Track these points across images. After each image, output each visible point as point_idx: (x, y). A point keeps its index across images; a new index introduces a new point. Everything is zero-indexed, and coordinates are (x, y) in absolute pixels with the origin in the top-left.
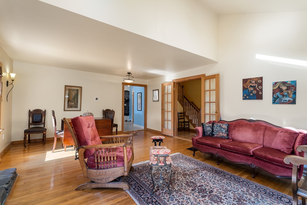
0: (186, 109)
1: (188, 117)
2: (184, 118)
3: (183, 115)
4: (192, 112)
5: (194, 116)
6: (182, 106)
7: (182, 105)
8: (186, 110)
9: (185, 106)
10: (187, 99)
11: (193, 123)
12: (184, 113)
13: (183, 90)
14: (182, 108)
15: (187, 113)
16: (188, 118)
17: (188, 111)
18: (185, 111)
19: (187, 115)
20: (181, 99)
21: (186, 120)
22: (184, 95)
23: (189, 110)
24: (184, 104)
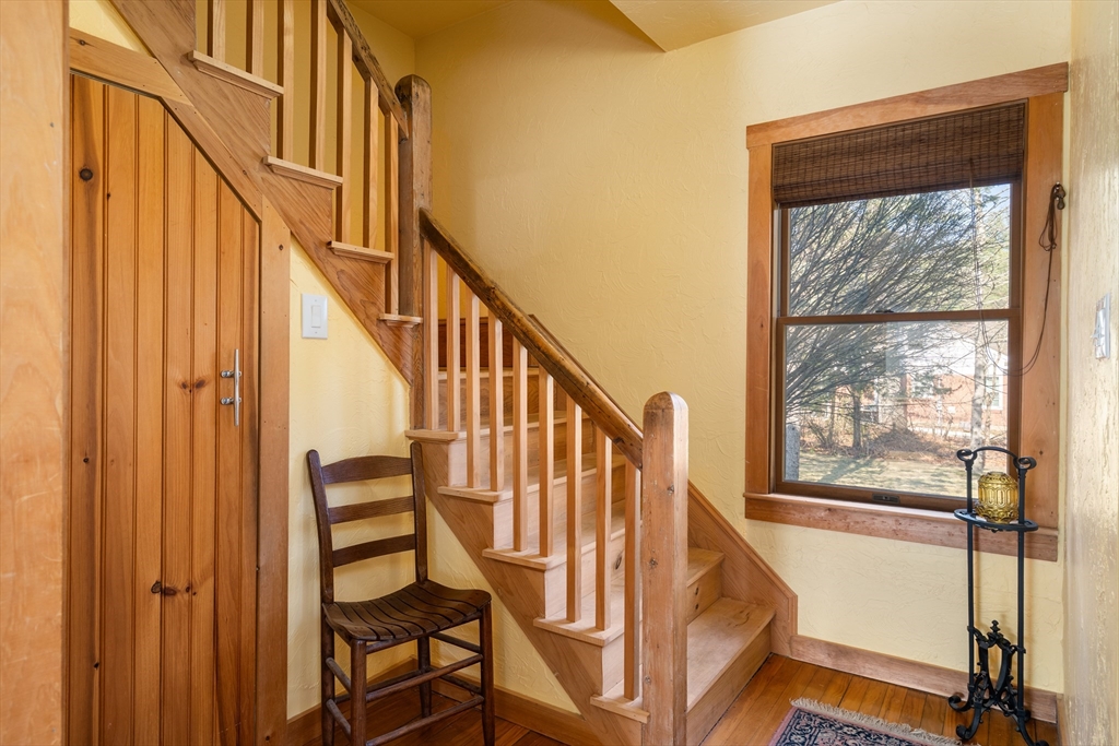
0: (445, 400)
1: (472, 517)
2: (418, 542)
3: (403, 488)
4: (538, 432)
5: (557, 498)
6: (396, 359)
7: (396, 342)
8: (445, 420)
9: (443, 364)
10: (459, 264)
11: (554, 611)
12: (422, 460)
13: (403, 140)
14: (401, 393)
15: (457, 454)
16: (477, 540)
17: (479, 431)
18: (434, 430)
19: (457, 480)
20: (376, 250)
21: (454, 566)
22: (419, 203)
23: (487, 413)
24: (421, 328)
